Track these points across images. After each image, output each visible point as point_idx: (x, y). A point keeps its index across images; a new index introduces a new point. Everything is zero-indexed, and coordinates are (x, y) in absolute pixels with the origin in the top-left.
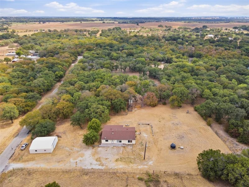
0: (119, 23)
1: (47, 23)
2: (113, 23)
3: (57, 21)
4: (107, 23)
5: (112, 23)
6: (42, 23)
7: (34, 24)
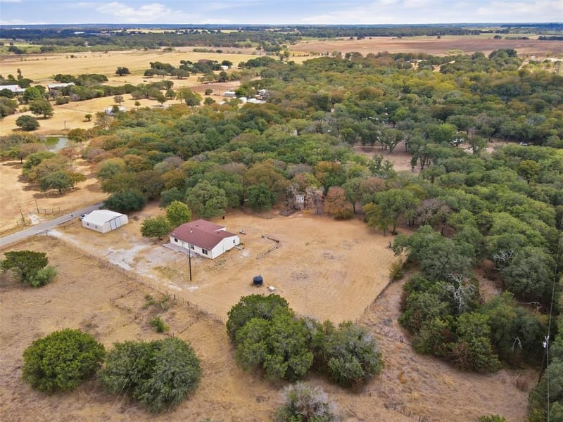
0: (541, 39)
1: (367, 38)
2: (524, 38)
3: (391, 35)
4: (507, 38)
5: (520, 38)
6: (356, 38)
7: (340, 40)
